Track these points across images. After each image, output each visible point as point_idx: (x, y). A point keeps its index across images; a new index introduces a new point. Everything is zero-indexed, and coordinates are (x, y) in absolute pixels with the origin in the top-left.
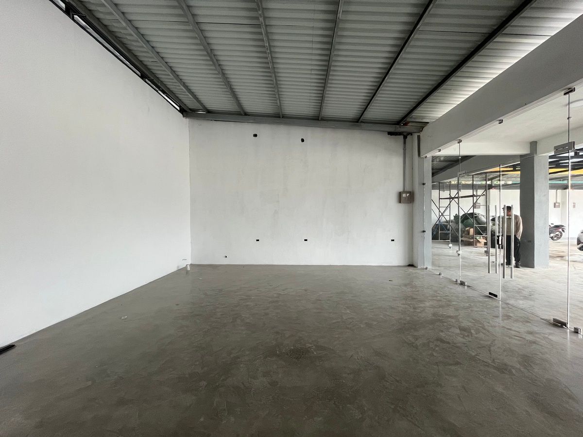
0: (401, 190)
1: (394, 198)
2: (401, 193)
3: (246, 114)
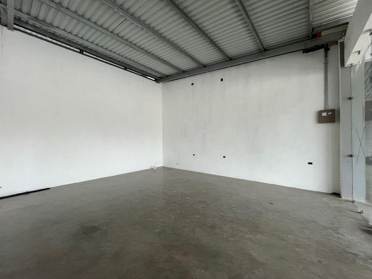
2: (320, 113)
3: (184, 72)
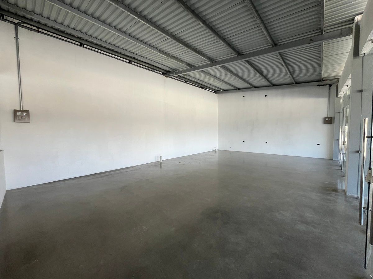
0: (326, 116)
1: (320, 121)
2: (325, 118)
3: (239, 89)
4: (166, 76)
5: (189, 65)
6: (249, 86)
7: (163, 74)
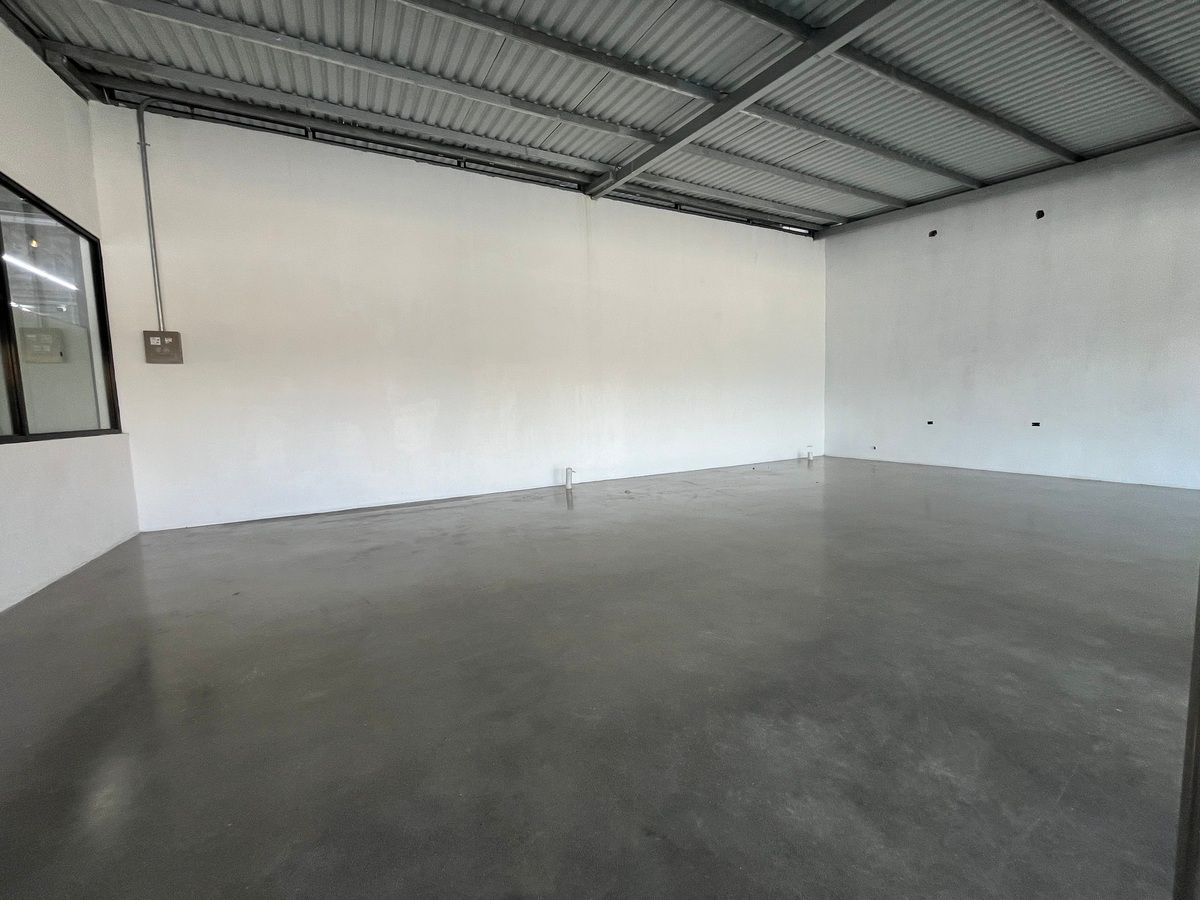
3: (910, 204)
4: (591, 195)
5: (645, 133)
6: (946, 183)
7: (582, 188)
